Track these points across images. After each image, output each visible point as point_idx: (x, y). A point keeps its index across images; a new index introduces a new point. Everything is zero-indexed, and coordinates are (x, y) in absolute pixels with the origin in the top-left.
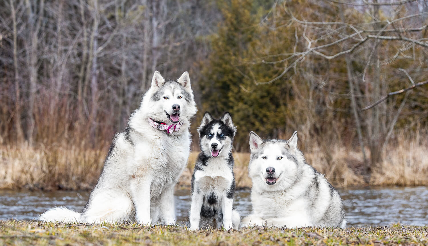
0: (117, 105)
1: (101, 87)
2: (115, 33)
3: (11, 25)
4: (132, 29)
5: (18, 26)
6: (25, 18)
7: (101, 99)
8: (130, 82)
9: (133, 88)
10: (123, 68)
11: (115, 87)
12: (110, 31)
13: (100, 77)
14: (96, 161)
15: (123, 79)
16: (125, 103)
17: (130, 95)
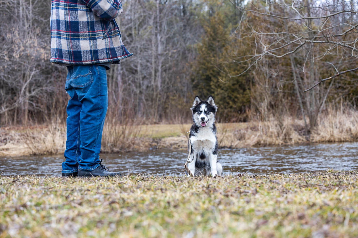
0: (135, 94)
1: (124, 82)
2: (132, 45)
4: (144, 42)
7: (125, 90)
8: (144, 78)
9: (146, 82)
10: (139, 69)
11: (134, 82)
12: (129, 44)
13: (123, 75)
14: (123, 133)
15: (139, 76)
16: (141, 92)
17: (144, 87)
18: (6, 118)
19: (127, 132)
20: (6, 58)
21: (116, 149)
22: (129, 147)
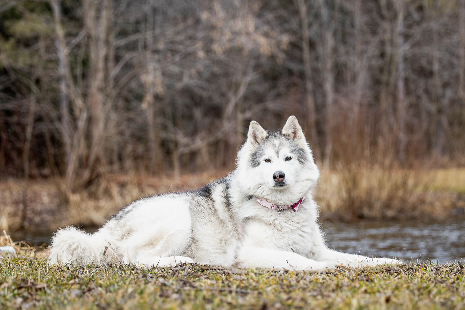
0: (429, 114)
1: (408, 92)
2: (424, 25)
3: (300, 25)
4: (445, 19)
5: (310, 25)
6: (317, 16)
7: (411, 106)
8: (445, 85)
9: (449, 93)
10: (436, 67)
11: (427, 92)
12: (418, 23)
13: (407, 81)
14: (405, 184)
15: (437, 81)
16: (440, 111)
17: (445, 102)
18: (204, 157)
19: (411, 182)
20: (201, 54)
21: (390, 213)
22: (414, 208)
